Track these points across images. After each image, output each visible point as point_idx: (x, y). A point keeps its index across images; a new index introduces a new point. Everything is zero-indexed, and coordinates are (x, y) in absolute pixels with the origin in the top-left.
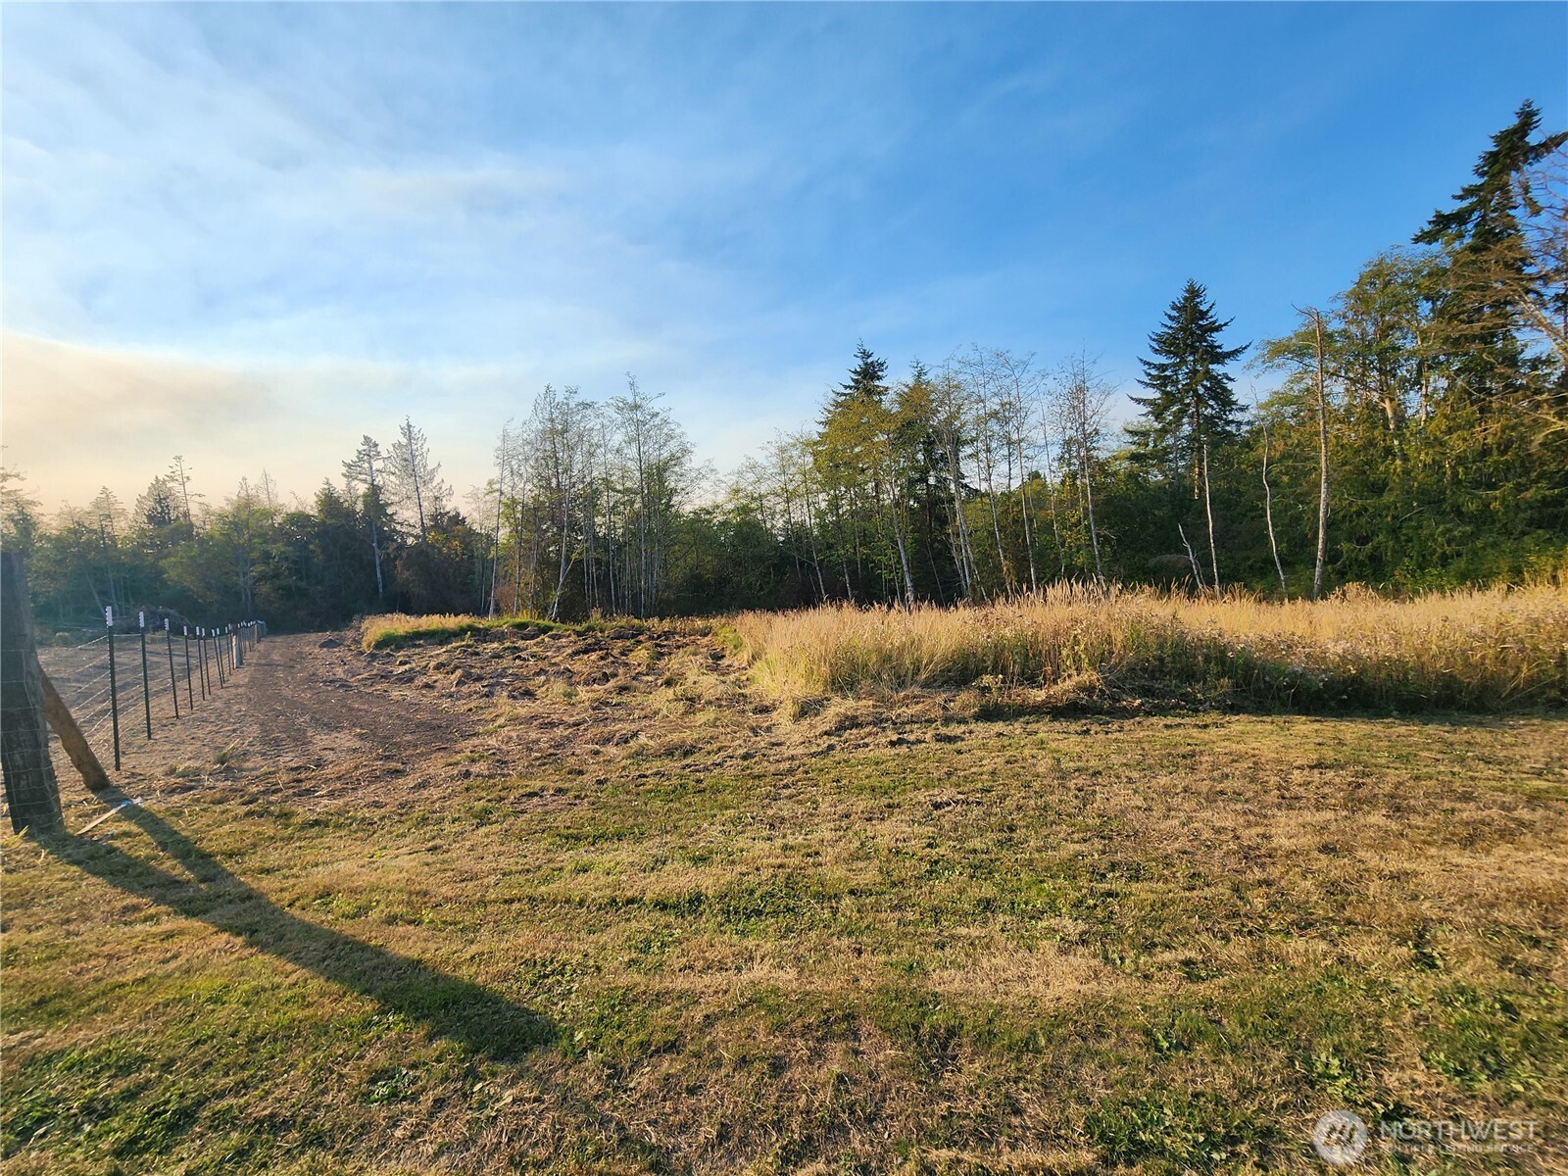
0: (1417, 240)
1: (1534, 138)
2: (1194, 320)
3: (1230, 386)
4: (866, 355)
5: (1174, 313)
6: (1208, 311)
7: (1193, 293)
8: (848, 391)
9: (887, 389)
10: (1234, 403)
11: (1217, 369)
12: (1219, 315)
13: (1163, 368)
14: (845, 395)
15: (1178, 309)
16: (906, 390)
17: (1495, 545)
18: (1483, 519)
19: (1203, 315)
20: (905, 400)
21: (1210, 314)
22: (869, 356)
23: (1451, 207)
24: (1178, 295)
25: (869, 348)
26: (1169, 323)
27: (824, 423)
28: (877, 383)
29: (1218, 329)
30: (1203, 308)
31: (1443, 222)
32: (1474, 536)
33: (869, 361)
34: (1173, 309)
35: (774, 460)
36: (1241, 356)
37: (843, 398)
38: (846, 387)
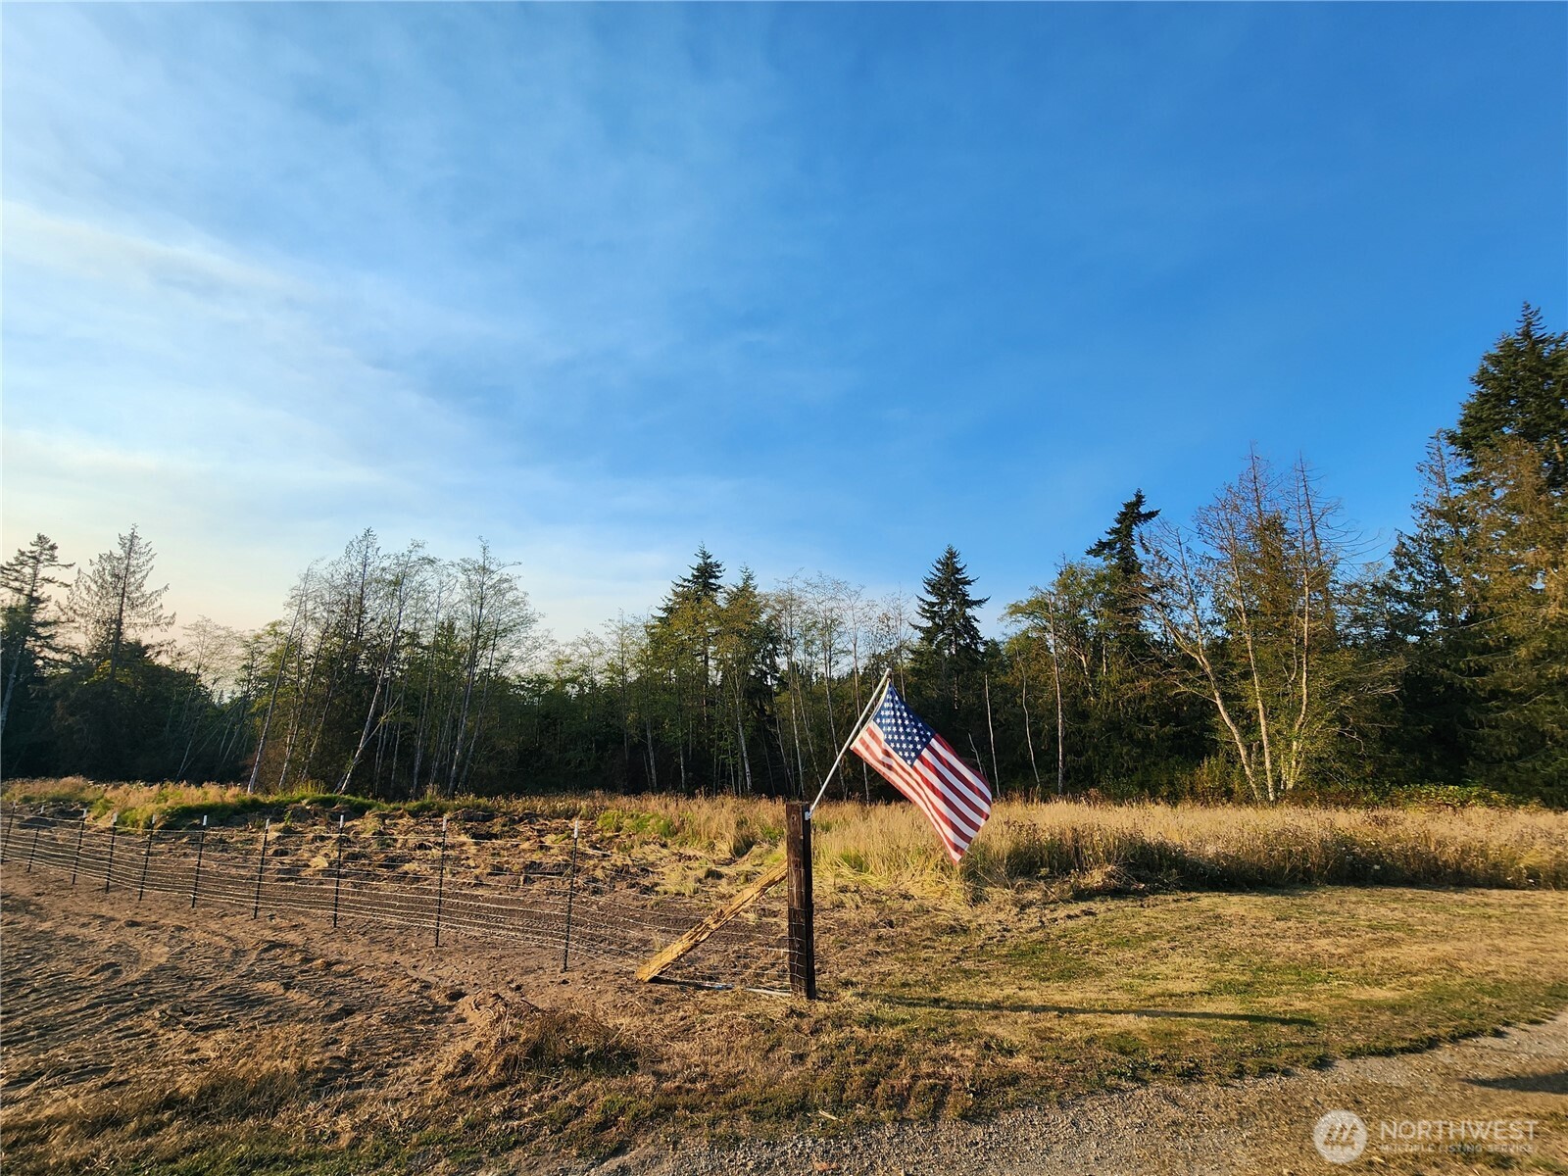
0: (1088, 553)
1: (1143, 510)
2: (953, 575)
3: (975, 624)
4: (705, 556)
5: (939, 566)
6: (961, 569)
7: (952, 555)
8: (686, 584)
9: (720, 587)
10: (981, 639)
11: (969, 612)
12: (968, 574)
13: (932, 605)
14: (684, 587)
15: (942, 564)
16: (735, 590)
17: (1155, 764)
18: (1146, 745)
19: (958, 571)
20: (733, 598)
21: (964, 571)
22: (709, 557)
23: (1105, 538)
24: (942, 555)
25: (709, 551)
26: (936, 572)
27: (665, 610)
28: (712, 581)
29: (969, 583)
30: (959, 566)
31: (1102, 546)
32: (1142, 756)
33: (709, 561)
34: (938, 562)
35: (614, 637)
36: (983, 605)
37: (681, 589)
38: (685, 580)
